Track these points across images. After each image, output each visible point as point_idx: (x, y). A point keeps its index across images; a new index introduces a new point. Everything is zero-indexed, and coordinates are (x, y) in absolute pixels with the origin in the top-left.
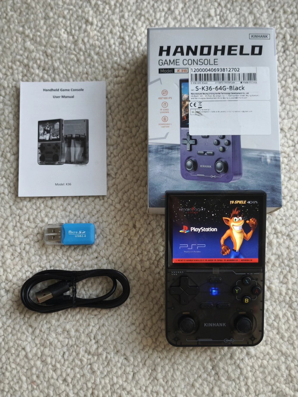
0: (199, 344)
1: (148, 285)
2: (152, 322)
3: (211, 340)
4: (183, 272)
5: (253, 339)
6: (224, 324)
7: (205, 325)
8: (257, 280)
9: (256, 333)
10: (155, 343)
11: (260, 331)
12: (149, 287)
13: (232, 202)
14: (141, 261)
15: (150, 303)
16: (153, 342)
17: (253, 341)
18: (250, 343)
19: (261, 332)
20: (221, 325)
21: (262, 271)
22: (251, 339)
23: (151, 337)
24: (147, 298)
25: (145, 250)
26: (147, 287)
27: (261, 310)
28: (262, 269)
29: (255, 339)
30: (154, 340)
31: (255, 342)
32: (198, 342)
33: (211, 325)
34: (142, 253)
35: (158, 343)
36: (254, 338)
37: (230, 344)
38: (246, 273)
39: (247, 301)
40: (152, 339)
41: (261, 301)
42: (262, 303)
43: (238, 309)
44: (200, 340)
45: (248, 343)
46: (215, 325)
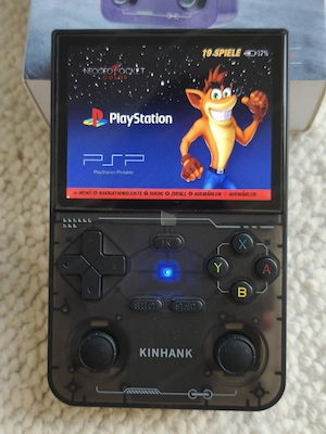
0: (129, 401)
1: (37, 275)
2: (38, 356)
3: (155, 391)
4: (90, 221)
5: (260, 392)
6: (188, 353)
7: (142, 352)
8: (268, 243)
9: (268, 379)
10: (42, 402)
11: (277, 373)
12: (39, 281)
13: (208, 53)
14: (28, 225)
15: (38, 313)
16: (35, 400)
17: (259, 397)
18: (254, 403)
19: (280, 376)
20: (180, 353)
21: (280, 221)
22: (254, 392)
23: (32, 388)
24: (32, 303)
25: (38, 203)
26: (34, 280)
27: (278, 319)
28: (280, 217)
29: (264, 392)
30: (39, 397)
31: (264, 401)
32: (125, 395)
33: (156, 353)
34: (30, 209)
35: (47, 403)
36: (263, 390)
37: (203, 404)
38: (242, 225)
39: (242, 292)
40: (33, 393)
41: (279, 298)
42: (280, 301)
43: (223, 316)
44: (129, 391)
45: (248, 402)
46: (166, 353)
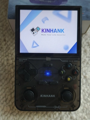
0: (38, 109)
1: (10, 74)
2: (11, 97)
3: (45, 107)
5: (73, 106)
6: (54, 96)
7: (41, 96)
8: (76, 65)
9: (75, 102)
10: (12, 110)
11: (78, 101)
12: (11, 76)
14: (8, 60)
15: (11, 85)
16: (11, 109)
17: (73, 108)
18: (72, 109)
19: (79, 102)
20: (52, 96)
21: (79, 60)
22: (72, 106)
23: (10, 106)
24: (9, 82)
25: (10, 53)
26: (10, 75)
27: (79, 86)
28: (79, 58)
29: (75, 106)
30: (12, 108)
31: (75, 109)
32: (36, 108)
33: (45, 96)
34: (8, 55)
35: (14, 110)
37: (58, 110)
38: (69, 60)
39: (69, 79)
40: (10, 107)
41: (79, 80)
42: (79, 81)
43: (63, 86)
44: (38, 107)
45: (70, 109)
46: (48, 96)
